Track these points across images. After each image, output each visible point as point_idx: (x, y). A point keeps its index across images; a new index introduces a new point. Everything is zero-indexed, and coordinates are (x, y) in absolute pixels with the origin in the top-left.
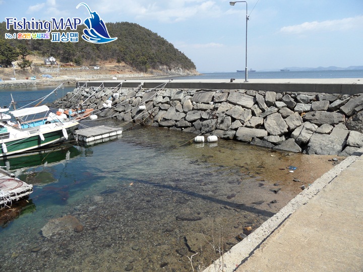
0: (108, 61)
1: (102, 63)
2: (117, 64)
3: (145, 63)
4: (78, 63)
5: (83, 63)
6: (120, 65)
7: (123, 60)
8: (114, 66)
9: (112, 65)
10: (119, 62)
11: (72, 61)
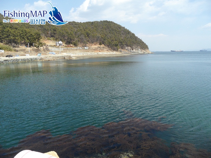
0: (94, 44)
1: (90, 45)
2: (99, 46)
3: (117, 45)
4: (75, 45)
5: (78, 45)
6: (101, 46)
7: (103, 43)
8: (97, 47)
9: (96, 46)
10: (100, 44)
11: (72, 44)
